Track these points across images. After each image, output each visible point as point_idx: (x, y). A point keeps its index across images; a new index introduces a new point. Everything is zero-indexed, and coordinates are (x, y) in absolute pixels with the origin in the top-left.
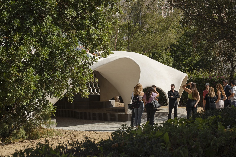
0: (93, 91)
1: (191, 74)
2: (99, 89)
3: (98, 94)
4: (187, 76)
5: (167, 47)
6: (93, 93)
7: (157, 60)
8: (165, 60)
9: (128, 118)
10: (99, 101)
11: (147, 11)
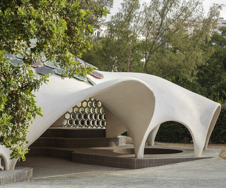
0: (98, 123)
1: (224, 103)
2: (105, 123)
3: (104, 128)
4: (219, 106)
5: (193, 69)
6: (97, 127)
7: (181, 86)
8: (191, 85)
9: (138, 164)
10: (105, 137)
11: (169, 24)
